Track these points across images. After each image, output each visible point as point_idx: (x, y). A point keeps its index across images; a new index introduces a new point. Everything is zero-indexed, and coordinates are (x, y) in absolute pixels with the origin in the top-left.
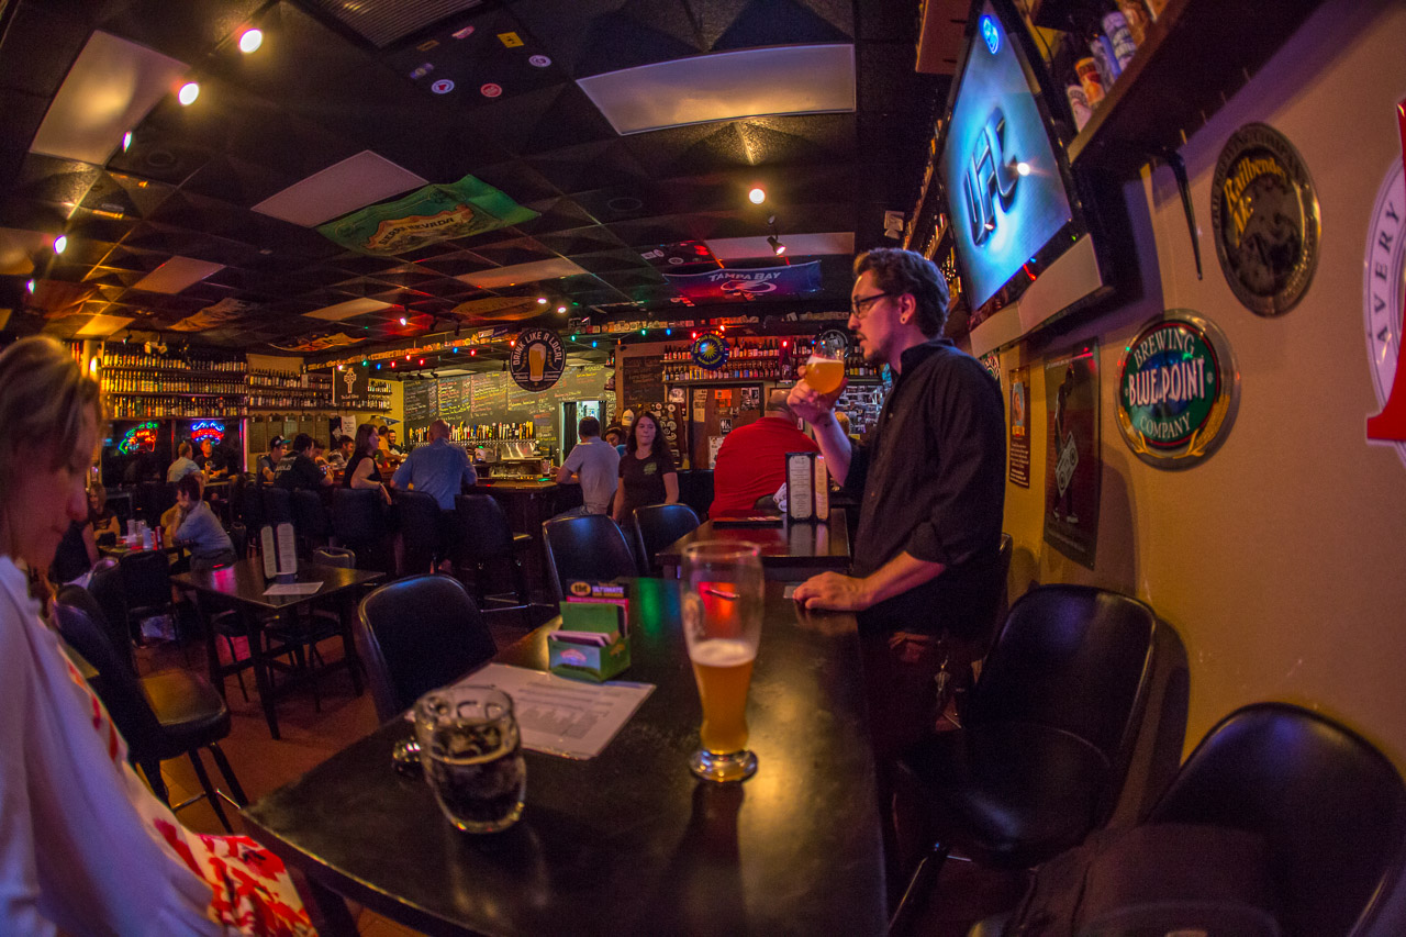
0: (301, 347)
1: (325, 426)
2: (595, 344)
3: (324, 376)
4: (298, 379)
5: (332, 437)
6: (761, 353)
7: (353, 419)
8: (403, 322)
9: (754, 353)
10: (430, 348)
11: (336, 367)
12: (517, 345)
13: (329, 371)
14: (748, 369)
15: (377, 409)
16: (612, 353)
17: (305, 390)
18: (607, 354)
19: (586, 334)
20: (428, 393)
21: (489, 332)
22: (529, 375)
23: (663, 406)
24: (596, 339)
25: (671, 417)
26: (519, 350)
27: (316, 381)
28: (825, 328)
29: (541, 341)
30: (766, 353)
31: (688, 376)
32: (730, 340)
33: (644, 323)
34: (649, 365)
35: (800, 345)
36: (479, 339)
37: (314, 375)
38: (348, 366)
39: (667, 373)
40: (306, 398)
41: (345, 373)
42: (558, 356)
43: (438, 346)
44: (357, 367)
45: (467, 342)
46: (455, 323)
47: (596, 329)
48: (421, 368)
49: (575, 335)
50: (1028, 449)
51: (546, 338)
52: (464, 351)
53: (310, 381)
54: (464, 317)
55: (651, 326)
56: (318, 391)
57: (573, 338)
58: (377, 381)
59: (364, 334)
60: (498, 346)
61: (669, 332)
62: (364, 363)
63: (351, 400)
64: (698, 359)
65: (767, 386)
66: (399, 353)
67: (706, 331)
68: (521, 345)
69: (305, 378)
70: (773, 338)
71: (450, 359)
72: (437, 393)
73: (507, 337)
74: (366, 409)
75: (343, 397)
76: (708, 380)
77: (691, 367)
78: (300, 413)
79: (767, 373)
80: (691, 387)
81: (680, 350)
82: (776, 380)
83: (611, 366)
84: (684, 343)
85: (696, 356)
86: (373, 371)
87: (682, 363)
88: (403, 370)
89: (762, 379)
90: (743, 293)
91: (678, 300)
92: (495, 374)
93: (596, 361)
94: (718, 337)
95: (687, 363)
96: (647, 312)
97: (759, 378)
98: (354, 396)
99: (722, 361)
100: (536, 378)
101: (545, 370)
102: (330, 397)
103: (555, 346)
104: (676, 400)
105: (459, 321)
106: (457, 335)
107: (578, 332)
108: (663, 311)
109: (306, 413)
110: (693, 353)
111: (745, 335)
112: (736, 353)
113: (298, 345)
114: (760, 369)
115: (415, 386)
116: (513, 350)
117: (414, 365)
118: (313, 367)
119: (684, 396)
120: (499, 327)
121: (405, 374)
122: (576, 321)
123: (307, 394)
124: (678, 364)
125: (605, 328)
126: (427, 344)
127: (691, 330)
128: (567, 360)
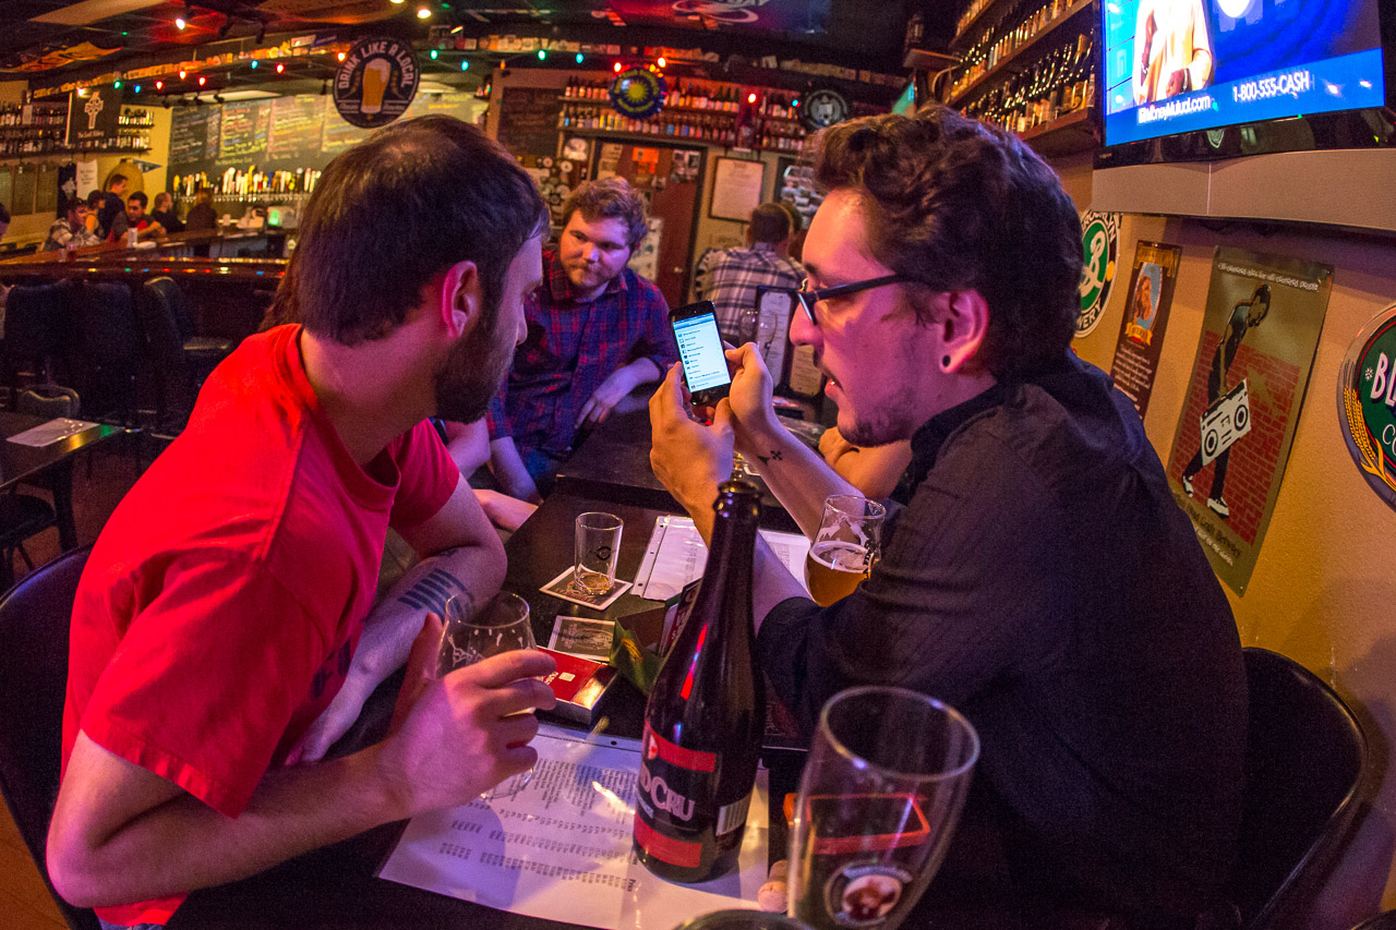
0: (24, 67)
1: (50, 178)
2: (465, 65)
3: (58, 105)
4: (18, 113)
5: (62, 194)
6: (712, 104)
7: (93, 165)
8: (181, 24)
9: (702, 103)
10: (216, 61)
11: (75, 91)
12: (348, 59)
13: (64, 97)
14: (689, 124)
15: (130, 150)
16: (488, 79)
17: (27, 128)
18: (480, 79)
19: (455, 49)
20: (206, 124)
21: (308, 40)
22: (360, 105)
23: (555, 161)
24: (467, 58)
25: (564, 179)
26: (350, 66)
27: (44, 113)
28: (816, 86)
29: (386, 56)
30: (718, 105)
31: (598, 124)
32: (668, 79)
33: (545, 42)
34: (541, 102)
35: (771, 102)
36: (292, 49)
37: (43, 105)
38: (92, 89)
39: (568, 115)
40: (27, 140)
41: (87, 100)
42: (407, 78)
43: (229, 58)
44: (106, 90)
45: (273, 53)
46: (260, 25)
47: (470, 45)
48: (200, 89)
49: (436, 49)
50: (1154, 366)
51: (392, 51)
52: (267, 66)
53: (34, 114)
54: (274, 17)
55: (555, 46)
56: (45, 127)
57: (434, 54)
58: (134, 108)
59: (124, 42)
60: (320, 59)
61: (580, 58)
62: (117, 85)
63: (93, 139)
64: (618, 102)
65: (712, 153)
66: (169, 68)
67: (636, 65)
68: (355, 60)
69: (28, 110)
70: (734, 86)
71: (243, 76)
72: (220, 125)
73: (334, 48)
74: (114, 150)
75: (81, 136)
76: (628, 133)
77: (603, 111)
78: (16, 162)
79: (715, 134)
80: (601, 138)
81: (591, 85)
82: (727, 146)
83: (485, 98)
84: (599, 76)
85: (615, 97)
86: (128, 95)
87: (592, 104)
88: (174, 93)
89: (706, 141)
90: (703, 17)
91: (602, 14)
92: (308, 98)
93: (461, 87)
94: (654, 74)
95: (599, 104)
96: (550, 27)
97: (701, 140)
98: (98, 134)
99: (653, 110)
100: (371, 108)
101: (385, 98)
102: (63, 135)
103: (406, 64)
104: (574, 155)
105: (265, 22)
106: (260, 42)
107: (442, 47)
108: (574, 27)
109: (26, 161)
110: (611, 93)
111: (691, 74)
112: (674, 100)
113: (21, 63)
114: (705, 127)
115: (190, 115)
116: (342, 66)
117: (192, 85)
118: (40, 93)
119: (588, 151)
120: (324, 32)
121: (179, 97)
122: (441, 30)
123: (29, 133)
124: (585, 103)
125: (483, 43)
126: (212, 56)
127: (615, 59)
128: (421, 84)
